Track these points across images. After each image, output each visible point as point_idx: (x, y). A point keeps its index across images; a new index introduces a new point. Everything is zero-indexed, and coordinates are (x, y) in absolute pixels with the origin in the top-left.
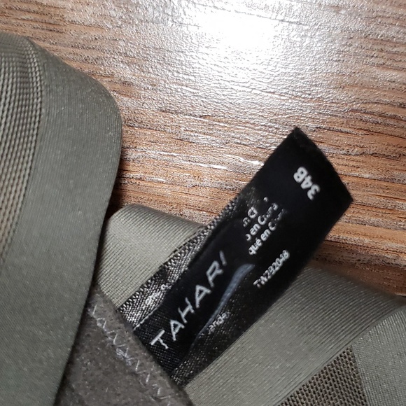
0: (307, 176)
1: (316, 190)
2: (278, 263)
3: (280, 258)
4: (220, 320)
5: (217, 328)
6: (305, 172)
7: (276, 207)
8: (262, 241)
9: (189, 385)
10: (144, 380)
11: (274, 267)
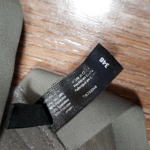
0: (104, 60)
1: (108, 65)
2: (92, 90)
3: (93, 88)
4: (70, 109)
5: (69, 112)
6: (104, 59)
7: (93, 71)
8: (87, 82)
9: (58, 132)
10: (42, 130)
11: (91, 91)
